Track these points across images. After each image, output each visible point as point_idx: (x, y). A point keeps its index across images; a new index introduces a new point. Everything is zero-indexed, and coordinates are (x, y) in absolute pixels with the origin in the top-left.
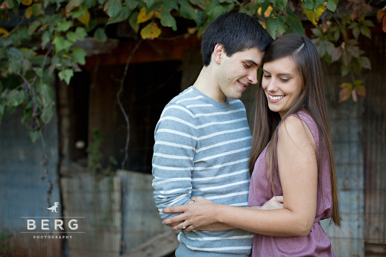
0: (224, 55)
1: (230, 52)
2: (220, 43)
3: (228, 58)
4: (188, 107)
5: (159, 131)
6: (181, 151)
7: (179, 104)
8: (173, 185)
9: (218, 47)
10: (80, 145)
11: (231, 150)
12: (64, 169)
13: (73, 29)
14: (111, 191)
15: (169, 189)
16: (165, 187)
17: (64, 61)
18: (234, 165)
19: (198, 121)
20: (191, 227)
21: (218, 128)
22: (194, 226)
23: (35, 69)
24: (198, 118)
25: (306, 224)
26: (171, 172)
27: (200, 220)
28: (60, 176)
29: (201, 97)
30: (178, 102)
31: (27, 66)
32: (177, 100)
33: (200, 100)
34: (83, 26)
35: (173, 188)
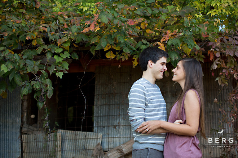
0: (153, 64)
1: (154, 62)
2: (150, 60)
3: (155, 64)
4: (144, 85)
5: (131, 94)
6: (141, 102)
7: (140, 84)
8: (139, 114)
9: (150, 62)
10: (33, 116)
11: (158, 103)
12: (24, 130)
13: (63, 52)
14: (56, 140)
15: (137, 116)
16: (136, 115)
17: (58, 67)
18: (159, 109)
19: (147, 91)
20: (150, 131)
21: (153, 94)
22: (152, 130)
23: (41, 71)
24: (147, 90)
25: (194, 131)
26: (138, 110)
27: (154, 126)
28: (22, 133)
29: (147, 82)
30: (140, 83)
31: (37, 69)
32: (139, 82)
33: (146, 83)
34: (67, 51)
35: (139, 116)
